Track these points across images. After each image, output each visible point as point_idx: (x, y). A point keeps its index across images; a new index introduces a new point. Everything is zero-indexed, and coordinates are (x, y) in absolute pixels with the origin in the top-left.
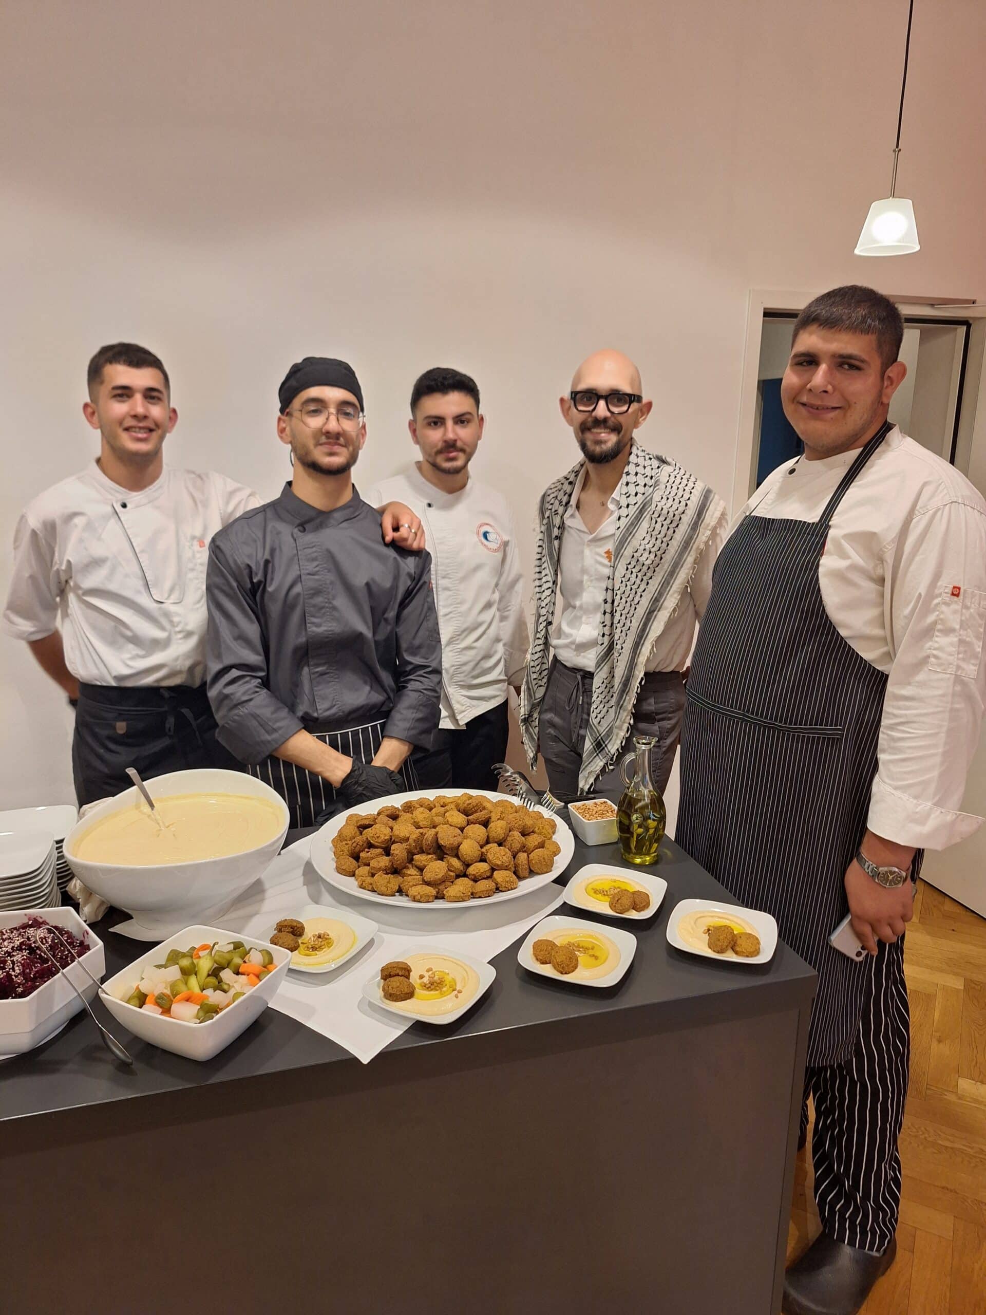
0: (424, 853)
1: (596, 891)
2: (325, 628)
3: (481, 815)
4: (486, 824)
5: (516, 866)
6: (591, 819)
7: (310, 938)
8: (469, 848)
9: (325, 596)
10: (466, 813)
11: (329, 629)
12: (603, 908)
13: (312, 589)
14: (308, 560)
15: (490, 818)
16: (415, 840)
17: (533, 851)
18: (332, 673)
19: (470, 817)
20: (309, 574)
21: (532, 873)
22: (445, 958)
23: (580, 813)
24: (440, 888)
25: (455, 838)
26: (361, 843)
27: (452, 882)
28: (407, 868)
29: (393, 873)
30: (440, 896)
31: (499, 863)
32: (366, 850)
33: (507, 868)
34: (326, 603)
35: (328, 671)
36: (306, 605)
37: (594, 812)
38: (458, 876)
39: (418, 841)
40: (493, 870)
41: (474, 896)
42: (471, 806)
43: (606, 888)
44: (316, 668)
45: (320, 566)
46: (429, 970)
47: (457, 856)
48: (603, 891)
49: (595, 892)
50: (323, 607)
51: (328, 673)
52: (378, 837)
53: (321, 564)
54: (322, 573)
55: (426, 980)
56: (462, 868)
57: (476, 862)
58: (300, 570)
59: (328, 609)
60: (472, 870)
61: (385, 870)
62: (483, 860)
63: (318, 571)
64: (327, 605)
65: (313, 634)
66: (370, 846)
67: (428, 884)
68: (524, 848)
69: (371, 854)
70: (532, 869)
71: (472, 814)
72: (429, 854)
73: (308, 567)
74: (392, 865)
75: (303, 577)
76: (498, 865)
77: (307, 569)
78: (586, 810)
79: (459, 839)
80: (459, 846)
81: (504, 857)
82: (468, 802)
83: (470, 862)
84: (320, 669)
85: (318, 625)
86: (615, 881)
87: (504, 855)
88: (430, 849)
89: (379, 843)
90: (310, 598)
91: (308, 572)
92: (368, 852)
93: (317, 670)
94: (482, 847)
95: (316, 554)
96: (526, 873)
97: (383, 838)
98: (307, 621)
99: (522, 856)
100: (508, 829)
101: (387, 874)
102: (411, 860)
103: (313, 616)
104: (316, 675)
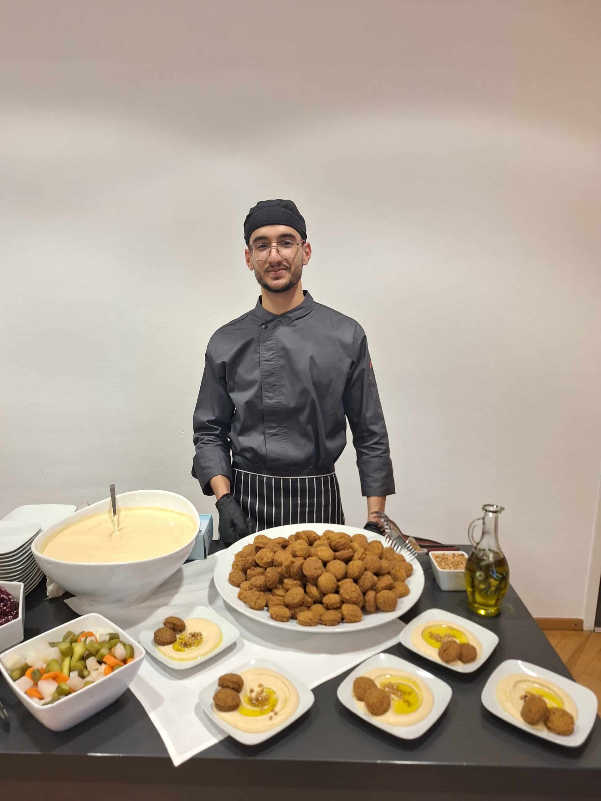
0: (291, 577)
1: (432, 636)
2: (275, 401)
3: (345, 553)
4: (347, 561)
5: (365, 601)
6: (445, 569)
7: (187, 635)
8: (326, 580)
9: (277, 377)
10: (335, 550)
11: (279, 401)
12: (432, 654)
13: (266, 372)
14: (266, 350)
15: (353, 556)
16: (286, 567)
17: (380, 591)
18: (281, 435)
19: (337, 554)
20: (266, 360)
21: (378, 610)
22: (278, 677)
23: (437, 561)
24: (296, 610)
25: (316, 571)
26: (250, 561)
27: (309, 607)
28: (276, 588)
29: (264, 591)
30: (293, 617)
31: (348, 597)
32: (252, 568)
33: (354, 603)
34: (277, 382)
35: (278, 433)
36: (262, 383)
37: (450, 562)
38: (315, 602)
39: (288, 567)
40: (343, 602)
41: (321, 622)
42: (340, 544)
43: (442, 634)
44: (268, 430)
45: (274, 354)
46: (260, 686)
47: (316, 585)
48: (438, 637)
49: (430, 637)
50: (275, 385)
51: (278, 435)
52: (262, 559)
53: (275, 353)
54: (276, 359)
55: (254, 695)
56: (318, 596)
57: (331, 593)
58: (260, 358)
59: (278, 387)
60: (326, 599)
61: (260, 587)
62: (337, 592)
63: (273, 358)
64: (278, 383)
65: (267, 405)
66: (257, 565)
67: (287, 606)
68: (373, 587)
69: (254, 572)
70: (379, 606)
71: (338, 551)
72: (295, 580)
73: (265, 355)
74: (266, 584)
75: (262, 363)
76: (347, 600)
77: (265, 357)
78: (443, 559)
79: (319, 572)
80: (318, 577)
81: (354, 594)
82: (338, 540)
83: (325, 592)
84: (272, 431)
85: (271, 399)
86: (451, 628)
87: (354, 591)
88: (296, 576)
89: (262, 563)
90: (266, 378)
91: (265, 359)
92: (253, 570)
93: (270, 432)
94: (339, 580)
95: (272, 345)
96: (373, 609)
97: (266, 560)
98: (263, 395)
99: (371, 594)
100: (364, 569)
101: (260, 591)
102: (281, 582)
103: (267, 391)
104: (270, 435)
